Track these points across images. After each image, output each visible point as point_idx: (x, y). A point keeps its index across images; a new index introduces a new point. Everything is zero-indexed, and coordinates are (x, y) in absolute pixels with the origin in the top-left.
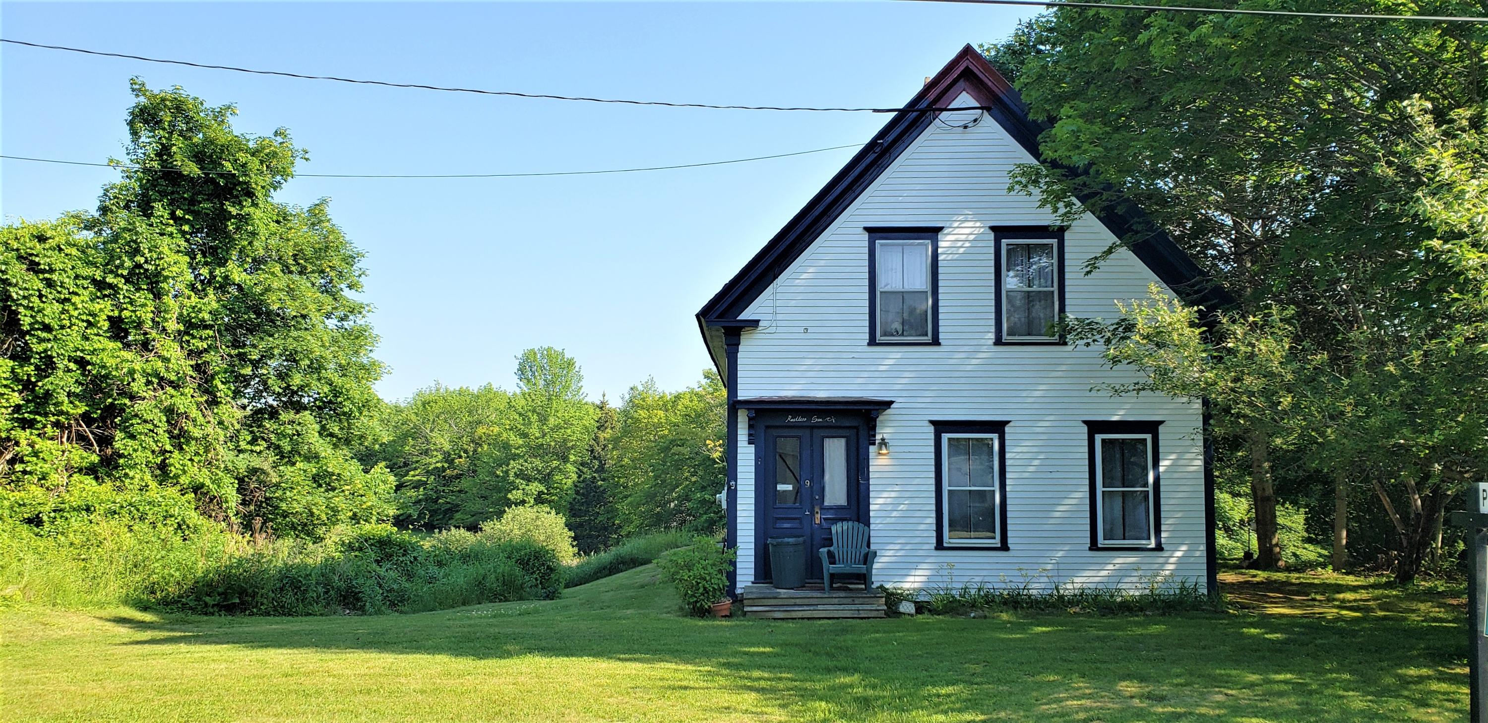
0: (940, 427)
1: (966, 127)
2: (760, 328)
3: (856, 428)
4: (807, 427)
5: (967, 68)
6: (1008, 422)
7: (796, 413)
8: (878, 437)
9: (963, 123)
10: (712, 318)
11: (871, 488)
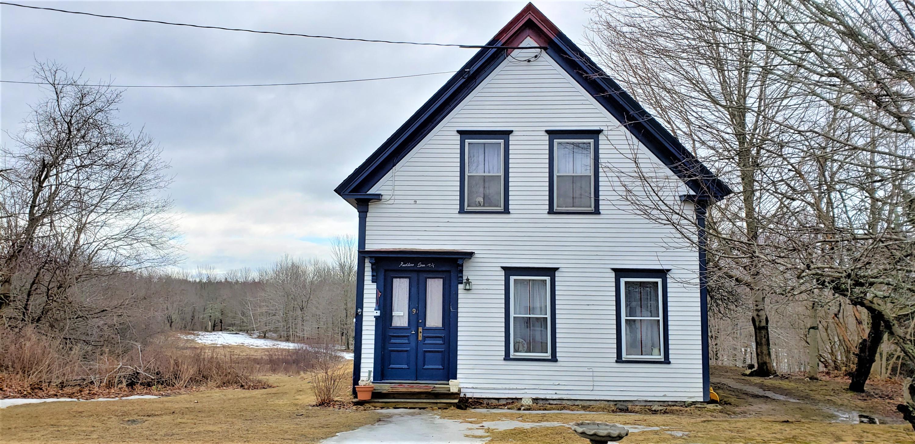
0: (509, 271)
1: (529, 61)
2: (382, 201)
3: (449, 271)
4: (415, 271)
5: (530, 20)
6: (558, 269)
7: (406, 260)
8: (465, 278)
9: (528, 58)
10: (347, 193)
11: (459, 315)
